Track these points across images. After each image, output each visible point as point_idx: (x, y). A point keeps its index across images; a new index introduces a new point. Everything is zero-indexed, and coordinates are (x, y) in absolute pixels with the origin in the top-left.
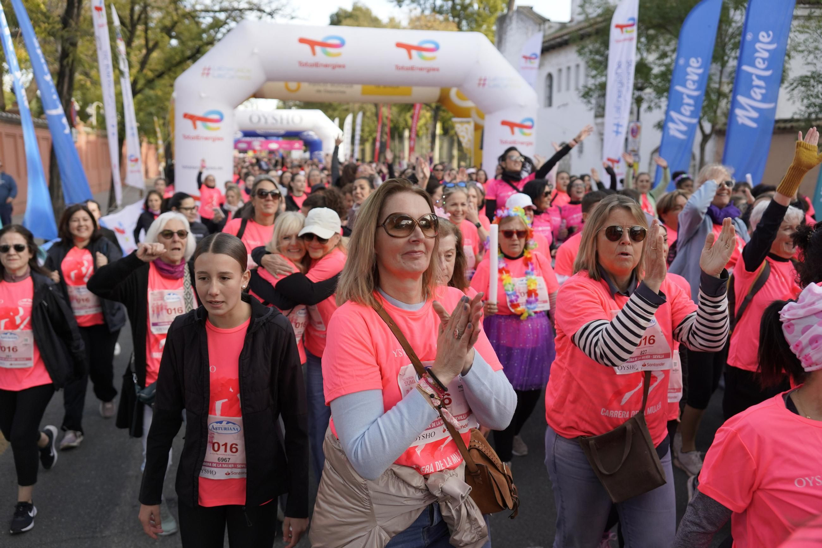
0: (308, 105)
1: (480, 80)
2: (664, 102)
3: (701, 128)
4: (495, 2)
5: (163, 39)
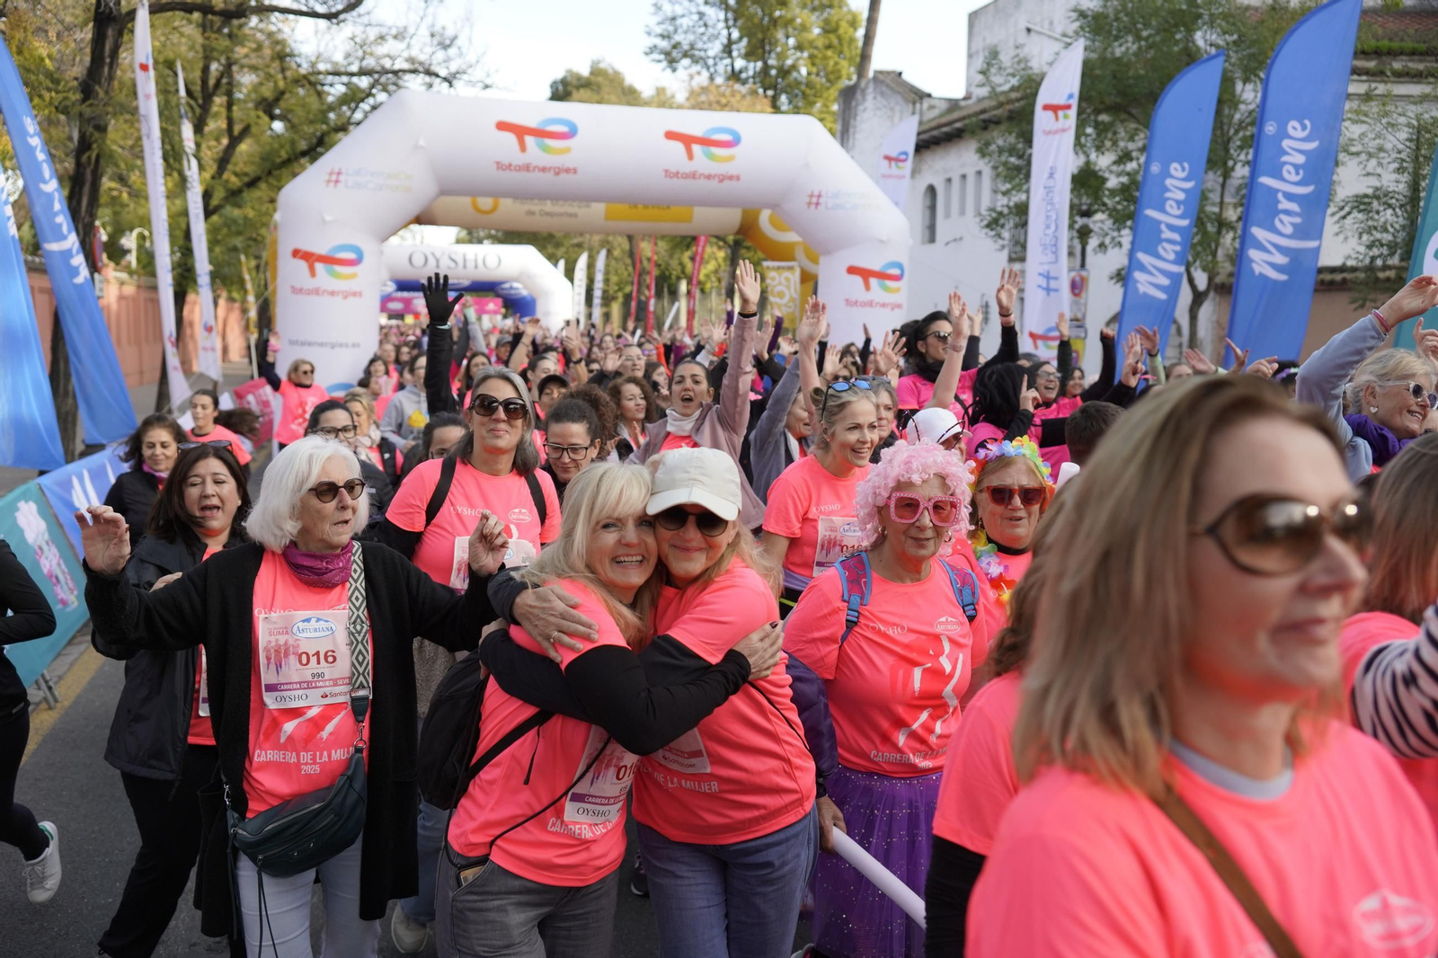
0: (511, 236)
1: (811, 196)
2: (1126, 236)
3: (1191, 281)
4: (836, 64)
5: (260, 121)
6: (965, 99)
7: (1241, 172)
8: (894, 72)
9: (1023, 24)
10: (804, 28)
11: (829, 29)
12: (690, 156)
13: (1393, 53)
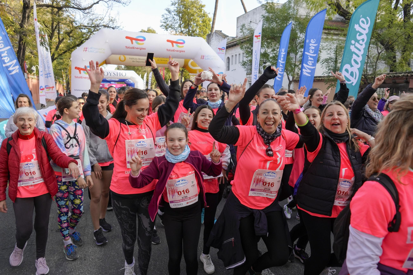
1: (202, 56)
3: (289, 78)
4: (205, 30)
5: (66, 37)
6: (236, 37)
7: (300, 54)
8: (219, 31)
9: (249, 20)
10: (198, 21)
11: (204, 22)
12: (173, 46)
13: (331, 29)
